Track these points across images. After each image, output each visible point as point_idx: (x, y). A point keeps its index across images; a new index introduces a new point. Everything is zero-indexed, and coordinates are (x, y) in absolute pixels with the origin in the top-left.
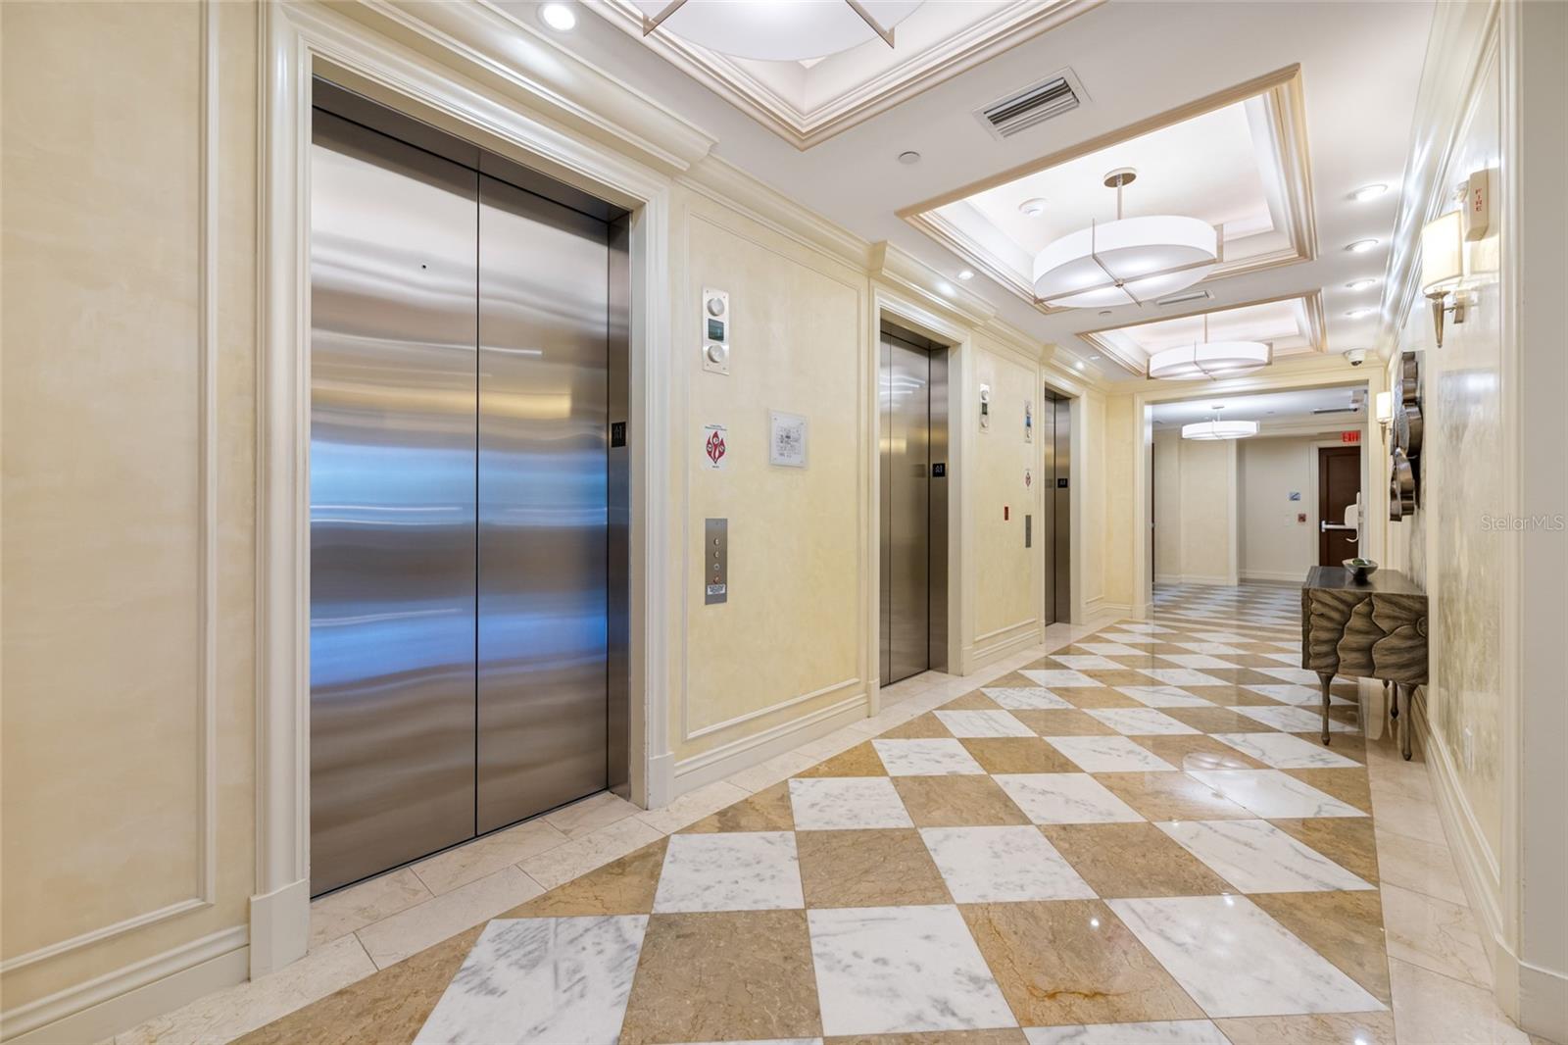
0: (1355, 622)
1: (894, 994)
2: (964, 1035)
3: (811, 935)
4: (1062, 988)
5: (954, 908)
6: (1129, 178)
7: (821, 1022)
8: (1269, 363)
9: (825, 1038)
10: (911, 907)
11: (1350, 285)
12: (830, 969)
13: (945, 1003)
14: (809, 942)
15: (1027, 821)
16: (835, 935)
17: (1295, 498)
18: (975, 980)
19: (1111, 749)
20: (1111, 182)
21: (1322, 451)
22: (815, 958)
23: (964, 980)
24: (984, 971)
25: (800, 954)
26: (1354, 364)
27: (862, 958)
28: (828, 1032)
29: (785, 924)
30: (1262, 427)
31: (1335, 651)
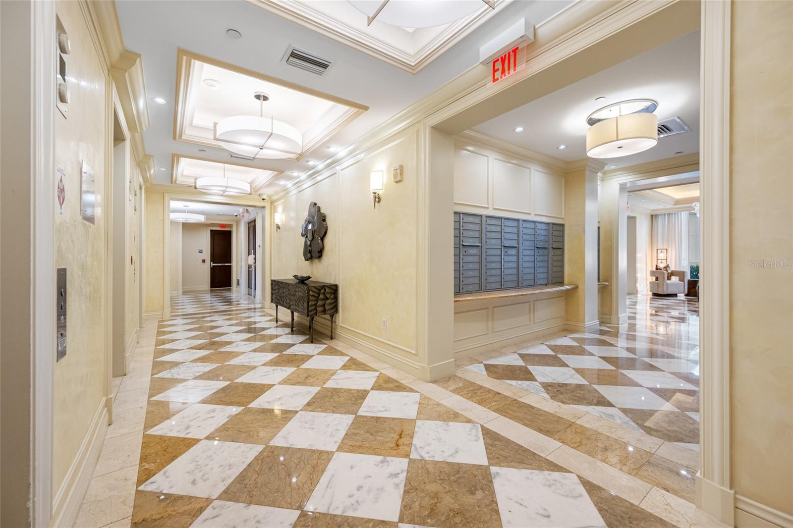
0: (321, 296)
1: (381, 490)
2: (409, 474)
3: (327, 513)
4: (396, 442)
5: (336, 453)
6: (265, 98)
7: (389, 522)
8: (250, 194)
9: (399, 522)
10: (328, 467)
11: (292, 173)
12: (355, 510)
13: (392, 474)
14: (331, 515)
15: (297, 412)
16: (332, 502)
17: (201, 252)
18: (382, 462)
19: (266, 372)
20: (258, 97)
21: (211, 231)
22: (345, 514)
23: (381, 465)
24: (380, 458)
25: (339, 521)
26: (263, 199)
27: (354, 495)
28: (397, 520)
29: (310, 523)
30: (207, 219)
31: (316, 308)
